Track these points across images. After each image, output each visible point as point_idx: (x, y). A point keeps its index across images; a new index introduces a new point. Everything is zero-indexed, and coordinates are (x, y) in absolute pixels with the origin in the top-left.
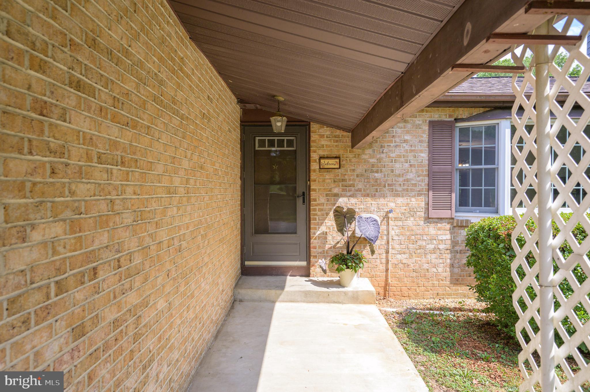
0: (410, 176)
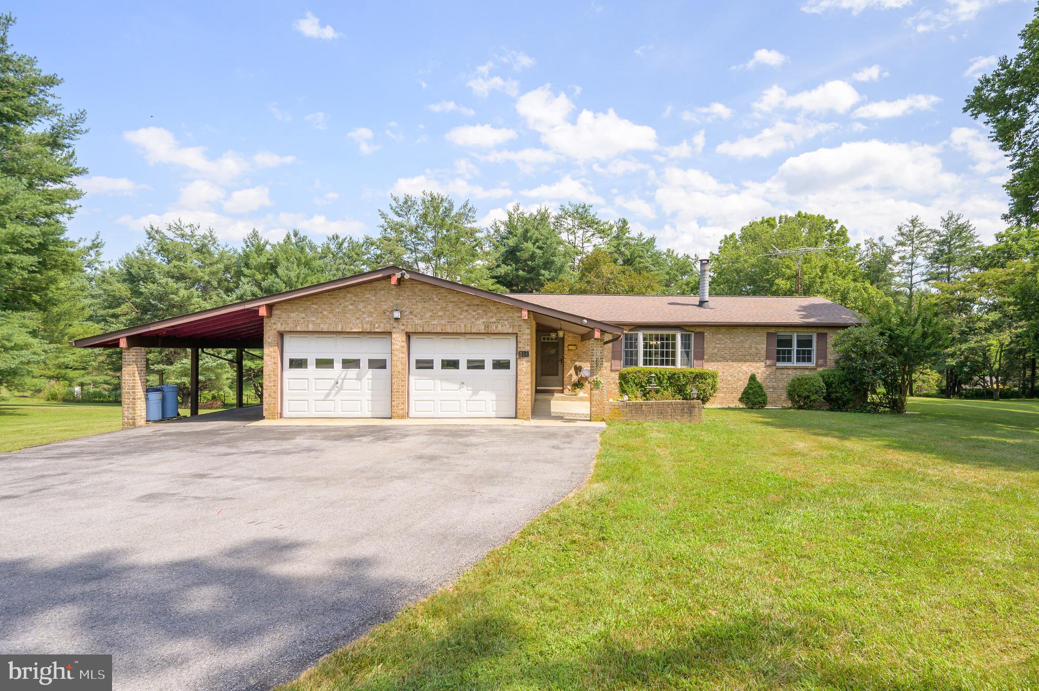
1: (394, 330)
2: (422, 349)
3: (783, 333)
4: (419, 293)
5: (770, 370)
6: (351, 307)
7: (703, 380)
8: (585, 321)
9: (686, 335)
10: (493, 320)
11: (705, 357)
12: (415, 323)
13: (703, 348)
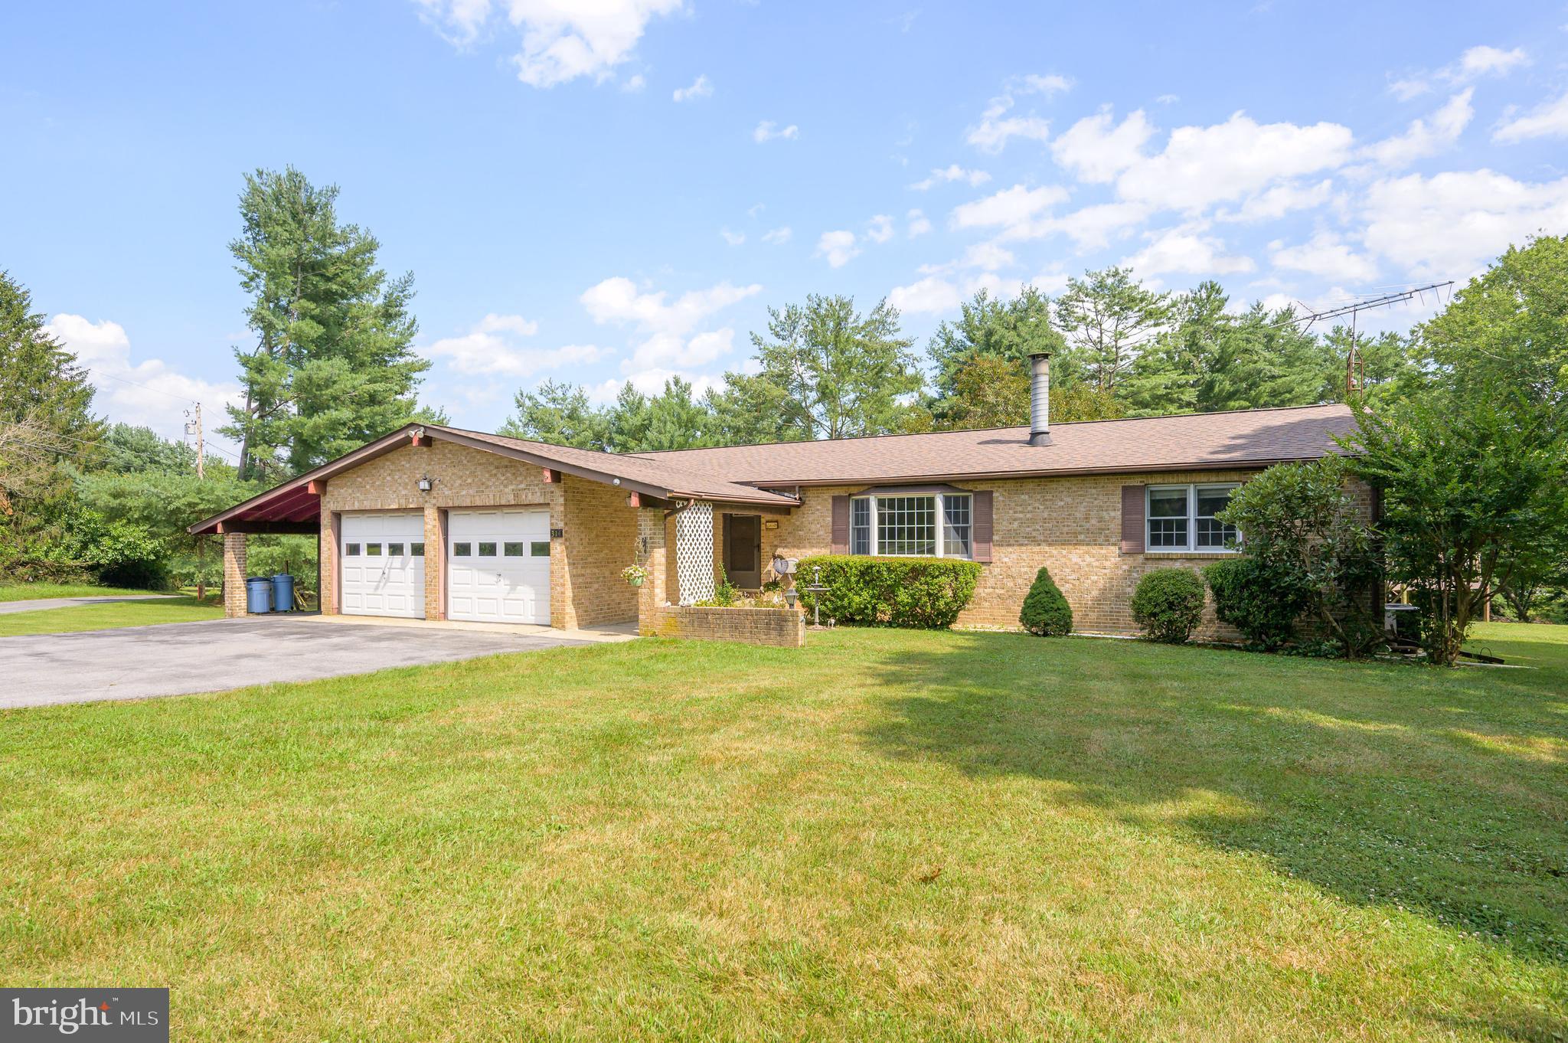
0: (821, 533)
1: (427, 505)
2: (464, 529)
3: (1167, 487)
4: (449, 456)
5: (1130, 561)
6: (388, 478)
7: (929, 579)
8: (617, 481)
9: (957, 498)
10: (522, 486)
11: (995, 538)
12: (445, 496)
13: (990, 521)
